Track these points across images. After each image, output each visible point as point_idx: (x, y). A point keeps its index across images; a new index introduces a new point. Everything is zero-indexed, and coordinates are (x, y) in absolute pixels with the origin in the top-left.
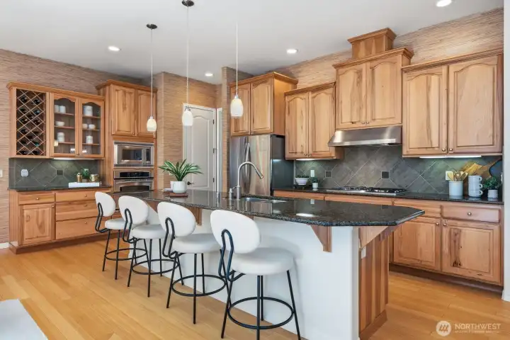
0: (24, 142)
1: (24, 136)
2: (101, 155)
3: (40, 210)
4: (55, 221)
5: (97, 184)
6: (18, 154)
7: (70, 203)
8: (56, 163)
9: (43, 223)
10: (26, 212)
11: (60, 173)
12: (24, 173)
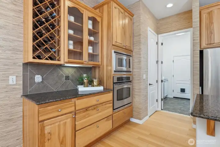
0: (40, 45)
1: (40, 39)
2: (100, 63)
3: (62, 123)
4: (75, 131)
5: (101, 88)
6: (34, 58)
7: (87, 109)
8: (65, 70)
9: (65, 136)
10: (47, 130)
11: (67, 78)
12: (38, 78)
